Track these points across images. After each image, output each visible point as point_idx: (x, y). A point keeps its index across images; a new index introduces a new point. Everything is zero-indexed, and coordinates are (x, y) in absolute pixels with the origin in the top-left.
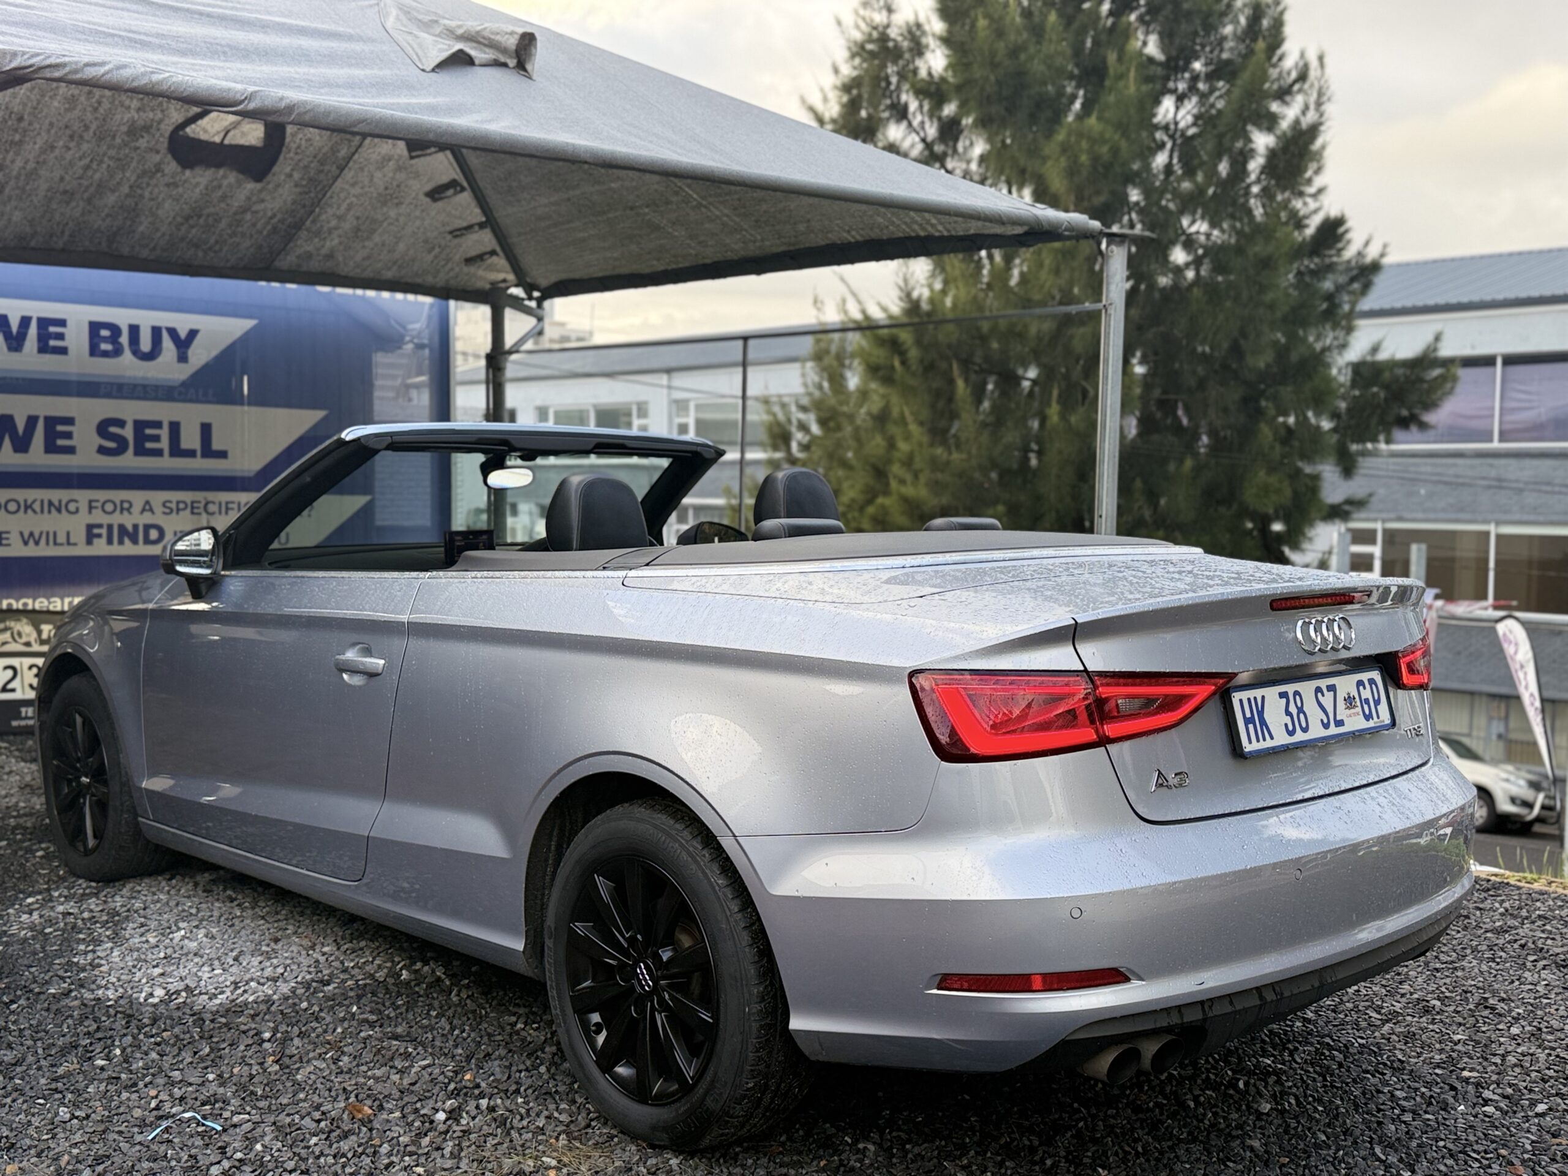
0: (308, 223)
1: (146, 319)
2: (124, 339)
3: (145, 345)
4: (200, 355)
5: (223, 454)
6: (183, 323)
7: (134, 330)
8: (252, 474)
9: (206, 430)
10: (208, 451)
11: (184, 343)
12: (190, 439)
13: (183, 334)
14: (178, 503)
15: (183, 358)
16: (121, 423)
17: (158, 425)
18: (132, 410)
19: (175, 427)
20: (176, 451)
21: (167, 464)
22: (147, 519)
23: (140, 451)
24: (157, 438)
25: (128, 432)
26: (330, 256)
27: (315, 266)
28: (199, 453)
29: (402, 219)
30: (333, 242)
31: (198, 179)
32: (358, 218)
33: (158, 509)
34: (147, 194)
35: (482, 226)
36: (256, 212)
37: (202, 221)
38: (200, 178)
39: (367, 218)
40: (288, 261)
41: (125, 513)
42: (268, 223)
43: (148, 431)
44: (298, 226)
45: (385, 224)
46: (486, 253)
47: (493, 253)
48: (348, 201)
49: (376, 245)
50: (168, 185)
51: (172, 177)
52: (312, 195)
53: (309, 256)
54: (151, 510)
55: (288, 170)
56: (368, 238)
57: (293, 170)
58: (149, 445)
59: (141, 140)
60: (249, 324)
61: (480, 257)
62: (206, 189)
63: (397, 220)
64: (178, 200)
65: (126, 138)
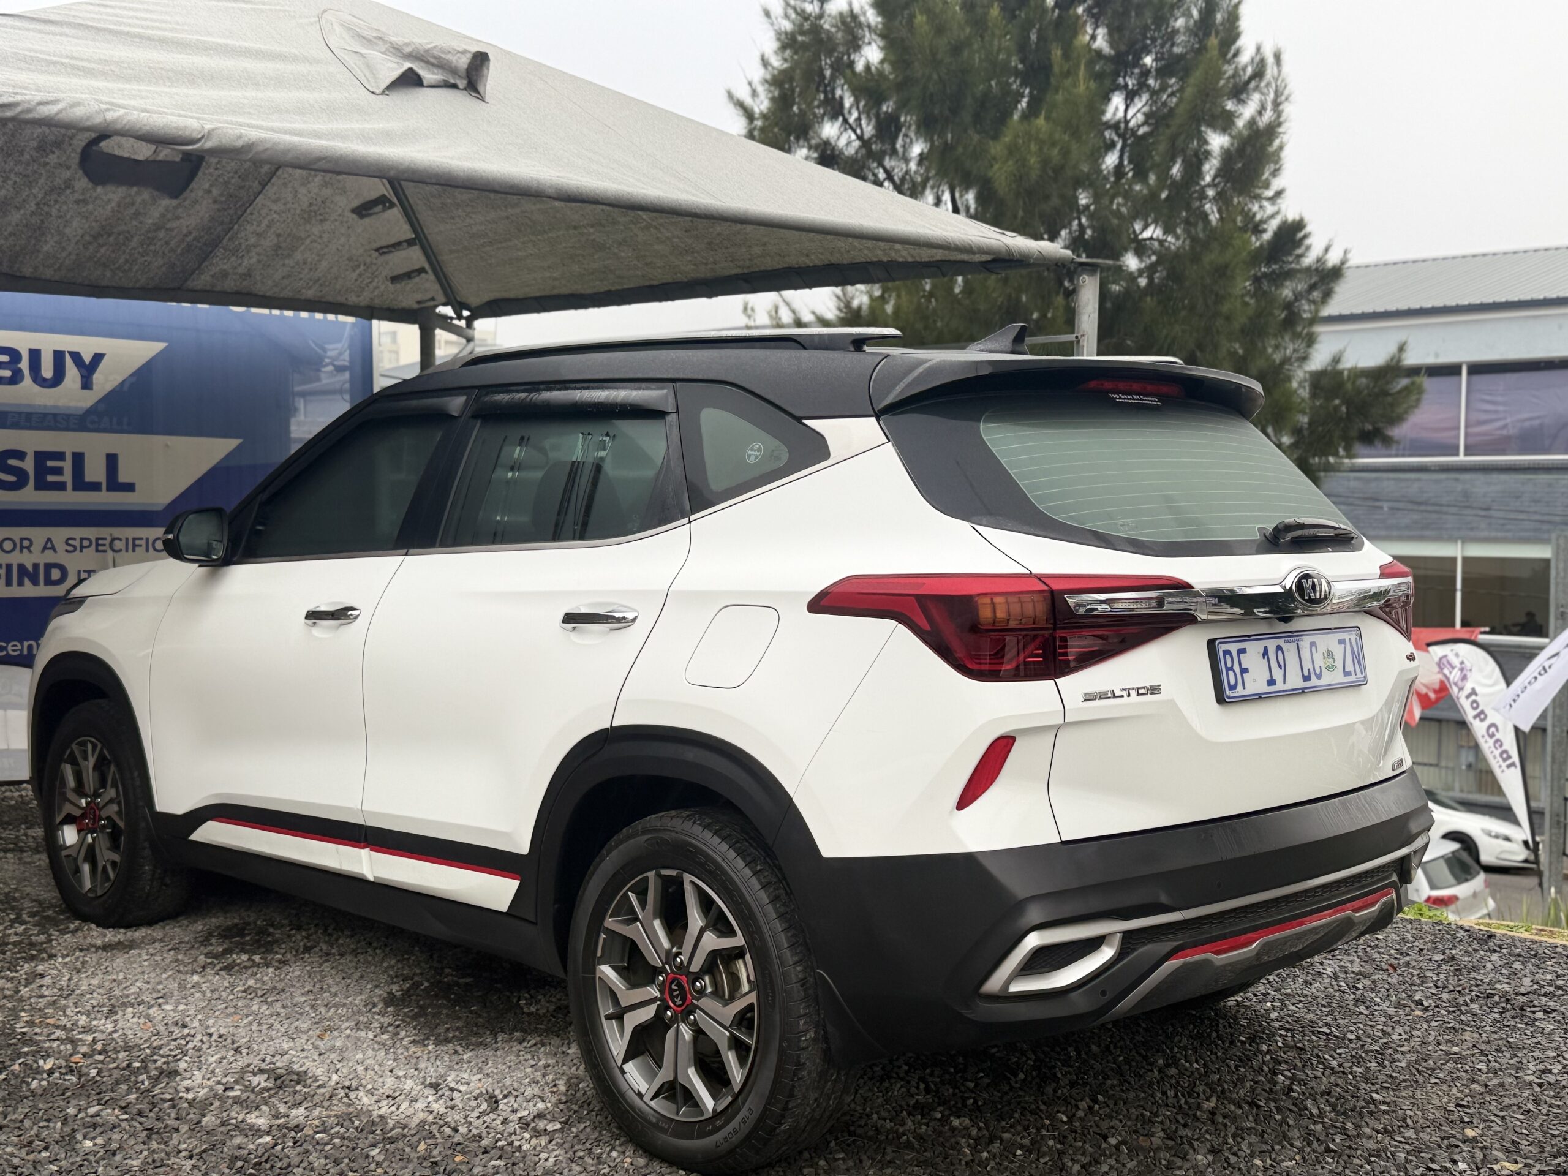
0: (225, 242)
1: (49, 343)
2: (24, 365)
3: (47, 371)
4: (106, 380)
5: (129, 487)
6: (87, 346)
7: (35, 355)
8: (160, 508)
9: (112, 461)
10: (114, 484)
11: (88, 368)
12: (95, 471)
13: (87, 359)
14: (82, 539)
15: (87, 384)
16: (20, 455)
17: (60, 456)
18: (31, 441)
19: (78, 459)
20: (80, 484)
21: (71, 499)
22: (49, 557)
23: (42, 485)
24: (59, 471)
25: (28, 465)
26: (248, 275)
27: (230, 285)
28: (104, 486)
29: (326, 236)
30: (251, 260)
31: (111, 196)
32: (279, 235)
33: (61, 546)
34: (54, 212)
35: (410, 243)
36: (171, 230)
37: (111, 239)
38: (113, 195)
39: (289, 235)
40: (202, 280)
41: (25, 550)
42: (183, 241)
43: (50, 463)
44: (215, 243)
45: (308, 242)
46: (413, 271)
47: (422, 270)
48: (269, 218)
49: (297, 263)
50: (77, 202)
51: (83, 194)
52: (231, 212)
53: (225, 275)
54: (53, 548)
55: (207, 186)
56: (289, 256)
57: (211, 186)
58: (51, 478)
59: (51, 156)
60: (160, 346)
61: (408, 275)
62: (119, 206)
63: (321, 237)
64: (87, 218)
65: (35, 154)
